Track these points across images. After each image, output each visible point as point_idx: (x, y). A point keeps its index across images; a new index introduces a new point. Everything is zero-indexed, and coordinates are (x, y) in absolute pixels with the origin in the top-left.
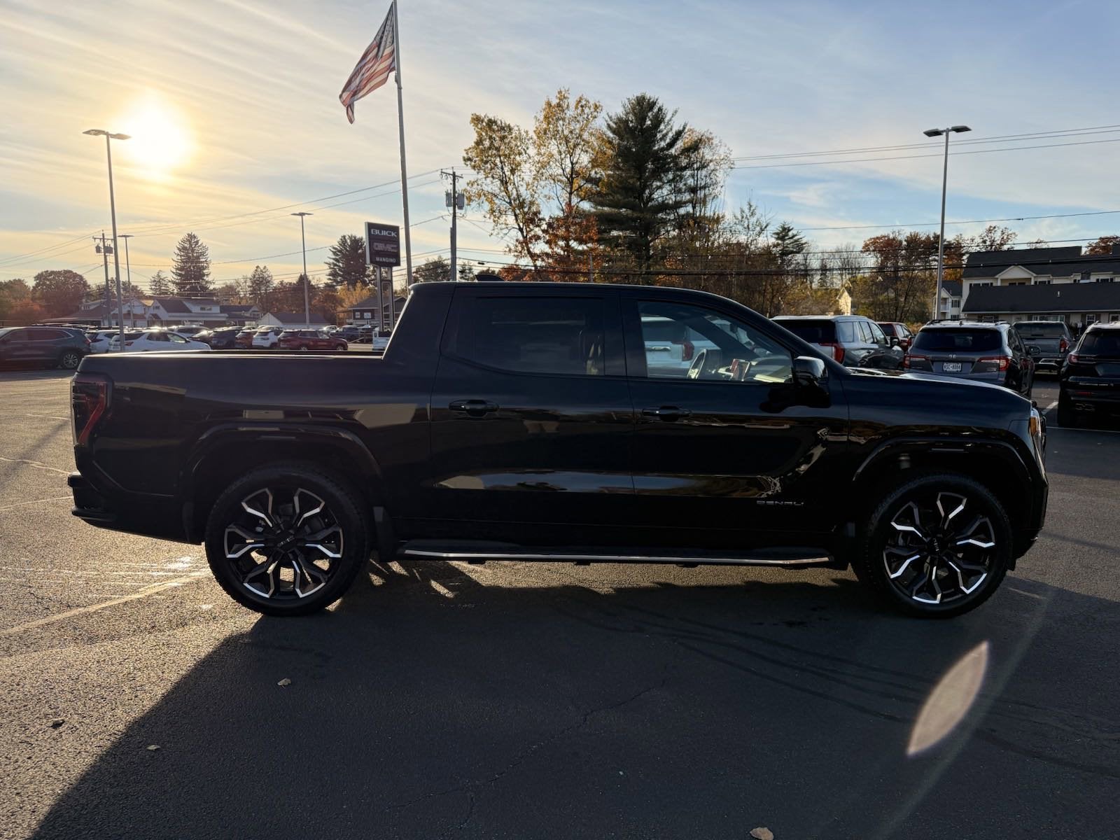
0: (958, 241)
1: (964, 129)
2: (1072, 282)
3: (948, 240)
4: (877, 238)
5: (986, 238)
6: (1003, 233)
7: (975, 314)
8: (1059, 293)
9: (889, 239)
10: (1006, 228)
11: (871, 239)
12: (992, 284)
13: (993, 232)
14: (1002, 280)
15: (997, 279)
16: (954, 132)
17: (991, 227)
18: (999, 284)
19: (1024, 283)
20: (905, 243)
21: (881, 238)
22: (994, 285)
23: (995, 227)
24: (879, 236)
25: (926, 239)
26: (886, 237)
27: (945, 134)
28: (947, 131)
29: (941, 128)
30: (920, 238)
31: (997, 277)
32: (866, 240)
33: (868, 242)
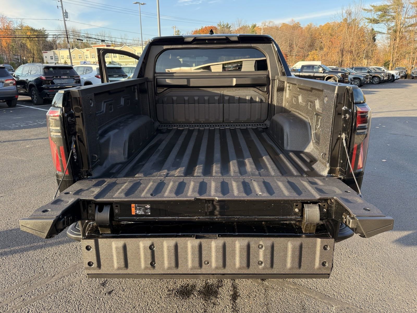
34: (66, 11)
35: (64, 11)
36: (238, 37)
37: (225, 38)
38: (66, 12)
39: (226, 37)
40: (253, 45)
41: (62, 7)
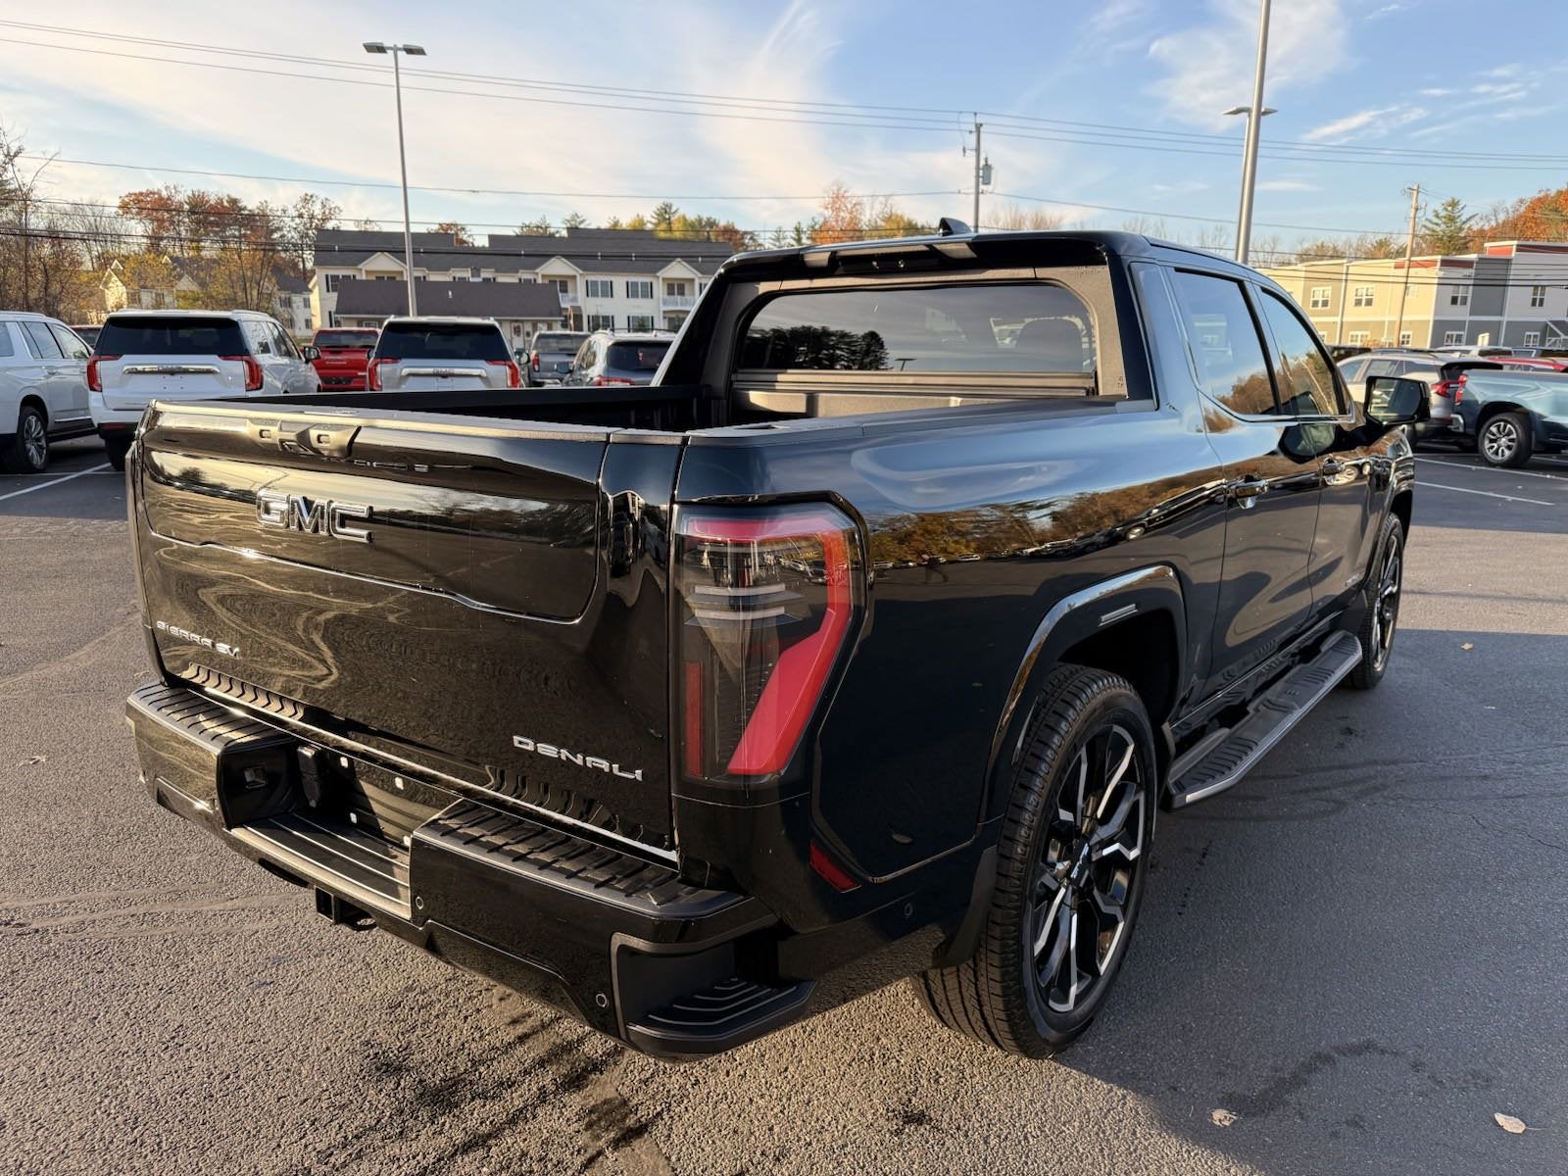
0: (263, 211)
1: (420, 52)
2: (451, 279)
3: (249, 208)
4: (141, 194)
5: (303, 211)
6: (324, 206)
7: (353, 318)
8: (450, 293)
9: (161, 198)
10: (326, 199)
11: (130, 194)
12: (354, 276)
13: (311, 202)
14: (367, 272)
15: (361, 270)
16: (404, 53)
17: (306, 195)
18: (364, 277)
19: (394, 278)
20: (186, 207)
21: (147, 195)
22: (358, 278)
23: (312, 196)
24: (144, 191)
25: (217, 203)
26: (154, 193)
27: (390, 53)
28: (396, 49)
29: (387, 44)
30: (207, 202)
31: (360, 266)
32: (123, 195)
33: (126, 200)
34: (986, 161)
35: (982, 163)
36: (968, 243)
37: (925, 248)
38: (987, 165)
39: (927, 245)
40: (1043, 273)
41: (978, 150)
